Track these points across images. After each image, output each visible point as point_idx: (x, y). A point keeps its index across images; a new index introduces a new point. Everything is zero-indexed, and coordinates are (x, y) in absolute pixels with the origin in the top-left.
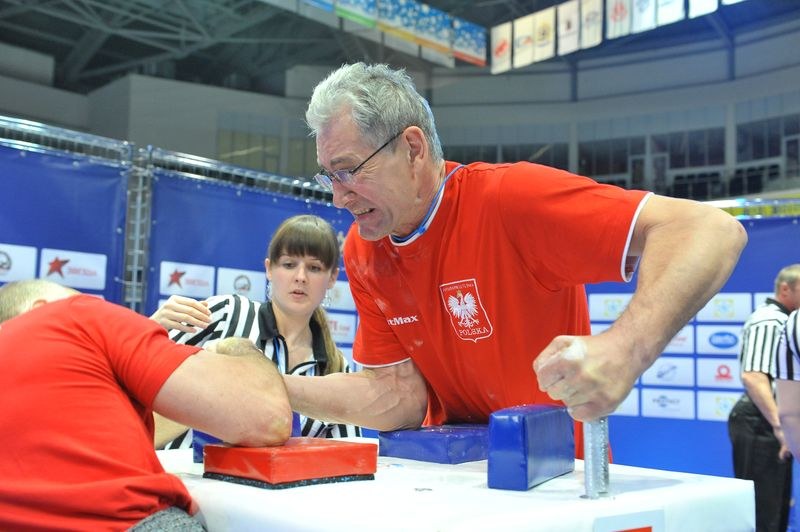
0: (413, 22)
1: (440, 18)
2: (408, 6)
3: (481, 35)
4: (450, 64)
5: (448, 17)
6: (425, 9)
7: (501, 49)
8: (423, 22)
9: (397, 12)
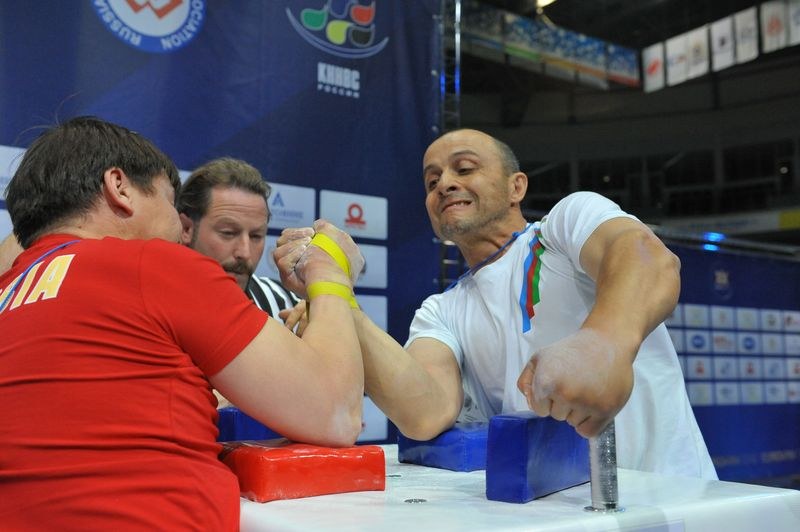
0: (572, 52)
1: (596, 45)
2: (567, 37)
3: (633, 57)
4: (604, 85)
5: (603, 43)
6: (582, 38)
7: (653, 68)
8: (580, 50)
9: (557, 43)
